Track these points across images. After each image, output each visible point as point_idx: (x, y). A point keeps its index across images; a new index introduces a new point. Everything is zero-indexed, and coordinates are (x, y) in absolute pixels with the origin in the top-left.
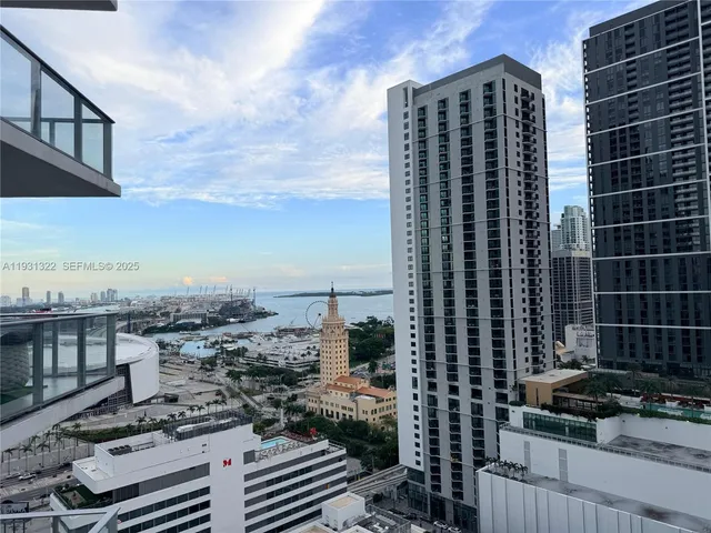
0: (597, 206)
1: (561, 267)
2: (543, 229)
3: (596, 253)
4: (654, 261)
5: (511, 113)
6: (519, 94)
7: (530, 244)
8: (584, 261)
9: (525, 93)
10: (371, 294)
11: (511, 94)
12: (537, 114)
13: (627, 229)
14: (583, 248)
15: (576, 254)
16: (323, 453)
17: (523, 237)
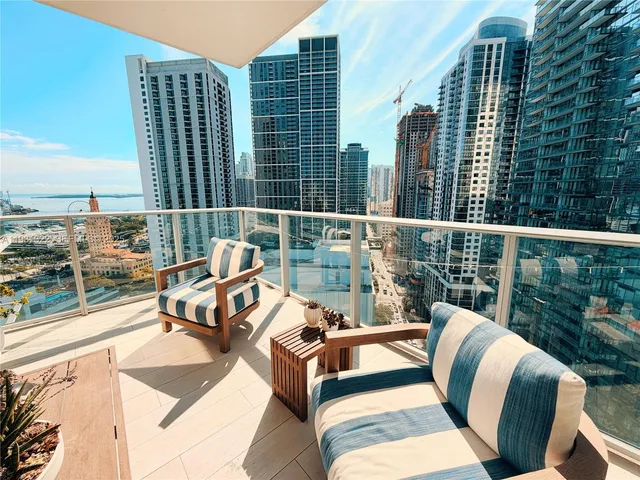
0: (256, 153)
1: (241, 183)
2: (231, 163)
3: (257, 178)
4: (280, 183)
5: (212, 95)
6: (216, 85)
7: (225, 171)
8: (251, 181)
9: (219, 85)
10: (124, 196)
11: (212, 85)
12: (226, 99)
13: (269, 167)
14: (251, 174)
15: (248, 177)
16: (101, 295)
17: (222, 167)
